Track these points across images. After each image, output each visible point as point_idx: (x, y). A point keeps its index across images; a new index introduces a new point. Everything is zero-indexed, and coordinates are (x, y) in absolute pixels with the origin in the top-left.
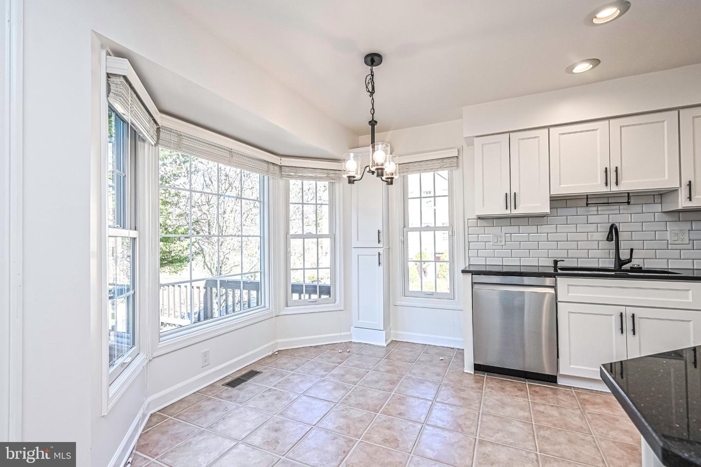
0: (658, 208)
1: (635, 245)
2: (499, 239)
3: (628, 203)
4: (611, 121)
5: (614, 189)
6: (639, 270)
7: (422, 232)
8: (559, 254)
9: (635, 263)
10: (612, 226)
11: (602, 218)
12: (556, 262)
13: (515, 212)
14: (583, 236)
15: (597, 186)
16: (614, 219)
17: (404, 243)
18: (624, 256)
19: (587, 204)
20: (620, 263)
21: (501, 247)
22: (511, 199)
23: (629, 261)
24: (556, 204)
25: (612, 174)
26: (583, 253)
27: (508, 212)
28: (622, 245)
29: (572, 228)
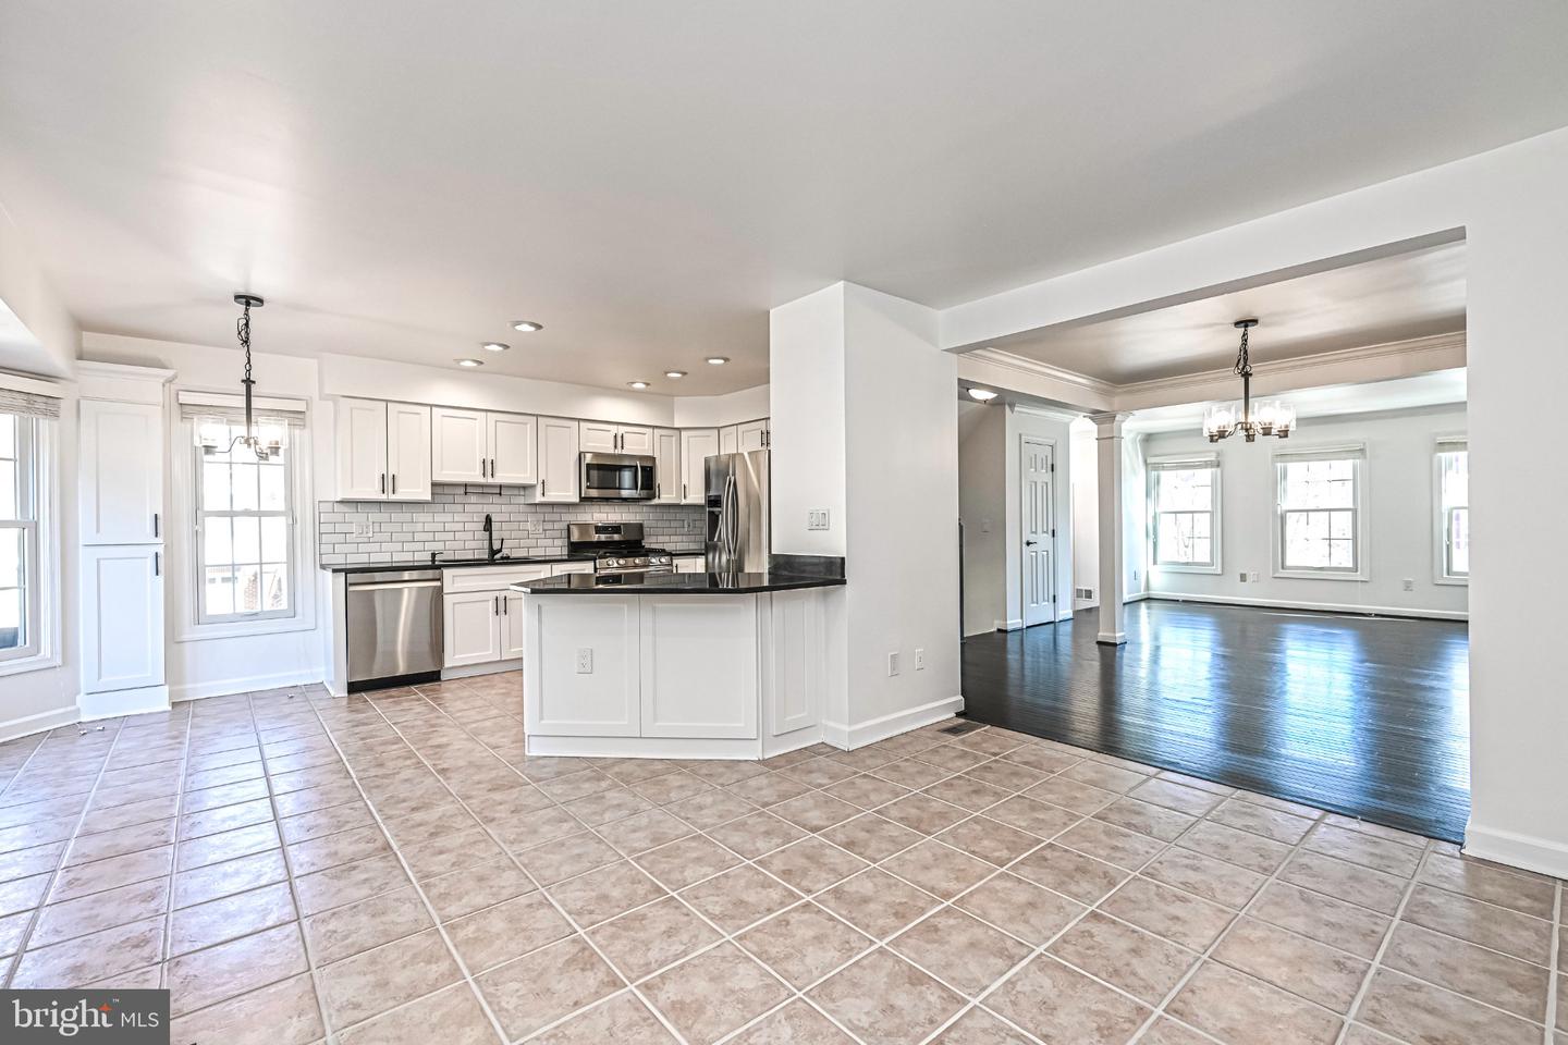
0: (521, 500)
1: (505, 535)
2: (365, 530)
3: (500, 494)
4: (489, 414)
5: (490, 480)
6: (508, 558)
7: (235, 519)
8: (437, 547)
9: (505, 552)
10: (488, 516)
11: (477, 508)
12: (434, 555)
13: (393, 497)
14: (459, 526)
15: (475, 477)
16: (488, 509)
17: (197, 536)
18: (496, 546)
19: (466, 493)
20: (493, 552)
21: (366, 540)
22: (388, 481)
23: (500, 551)
24: (439, 490)
25: (488, 466)
26: (459, 545)
27: (384, 497)
28: (495, 535)
29: (449, 517)
